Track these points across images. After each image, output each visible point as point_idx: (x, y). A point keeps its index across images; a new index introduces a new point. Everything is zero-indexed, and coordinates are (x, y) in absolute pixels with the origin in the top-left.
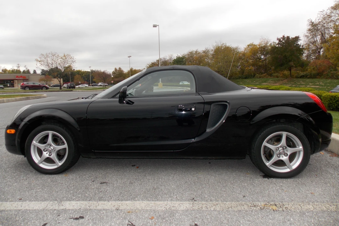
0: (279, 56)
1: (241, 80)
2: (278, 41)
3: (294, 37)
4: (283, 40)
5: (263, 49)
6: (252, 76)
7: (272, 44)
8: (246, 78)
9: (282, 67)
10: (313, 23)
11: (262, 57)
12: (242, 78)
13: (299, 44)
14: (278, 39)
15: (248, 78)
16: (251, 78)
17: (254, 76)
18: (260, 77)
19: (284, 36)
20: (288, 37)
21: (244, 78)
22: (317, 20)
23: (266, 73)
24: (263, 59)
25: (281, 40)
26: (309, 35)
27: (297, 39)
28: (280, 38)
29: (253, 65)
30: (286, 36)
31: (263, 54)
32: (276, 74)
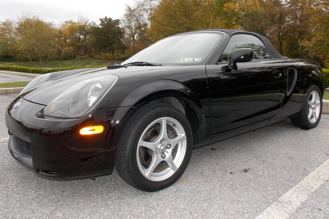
0: (102, 37)
1: (59, 61)
2: (101, 22)
3: (115, 19)
4: (105, 21)
5: (82, 29)
6: (72, 57)
7: (92, 24)
8: (65, 59)
9: (105, 49)
10: (130, 8)
11: (82, 37)
12: (60, 60)
13: (120, 27)
14: (101, 20)
15: (67, 60)
16: (71, 60)
17: (74, 57)
18: (81, 59)
19: (106, 17)
20: (110, 19)
21: (62, 60)
22: (133, 6)
23: (87, 55)
24: (82, 39)
25: (104, 21)
26: (125, 19)
27: (117, 22)
28: (103, 19)
29: (72, 45)
30: (108, 18)
31: (83, 34)
32: (98, 56)
